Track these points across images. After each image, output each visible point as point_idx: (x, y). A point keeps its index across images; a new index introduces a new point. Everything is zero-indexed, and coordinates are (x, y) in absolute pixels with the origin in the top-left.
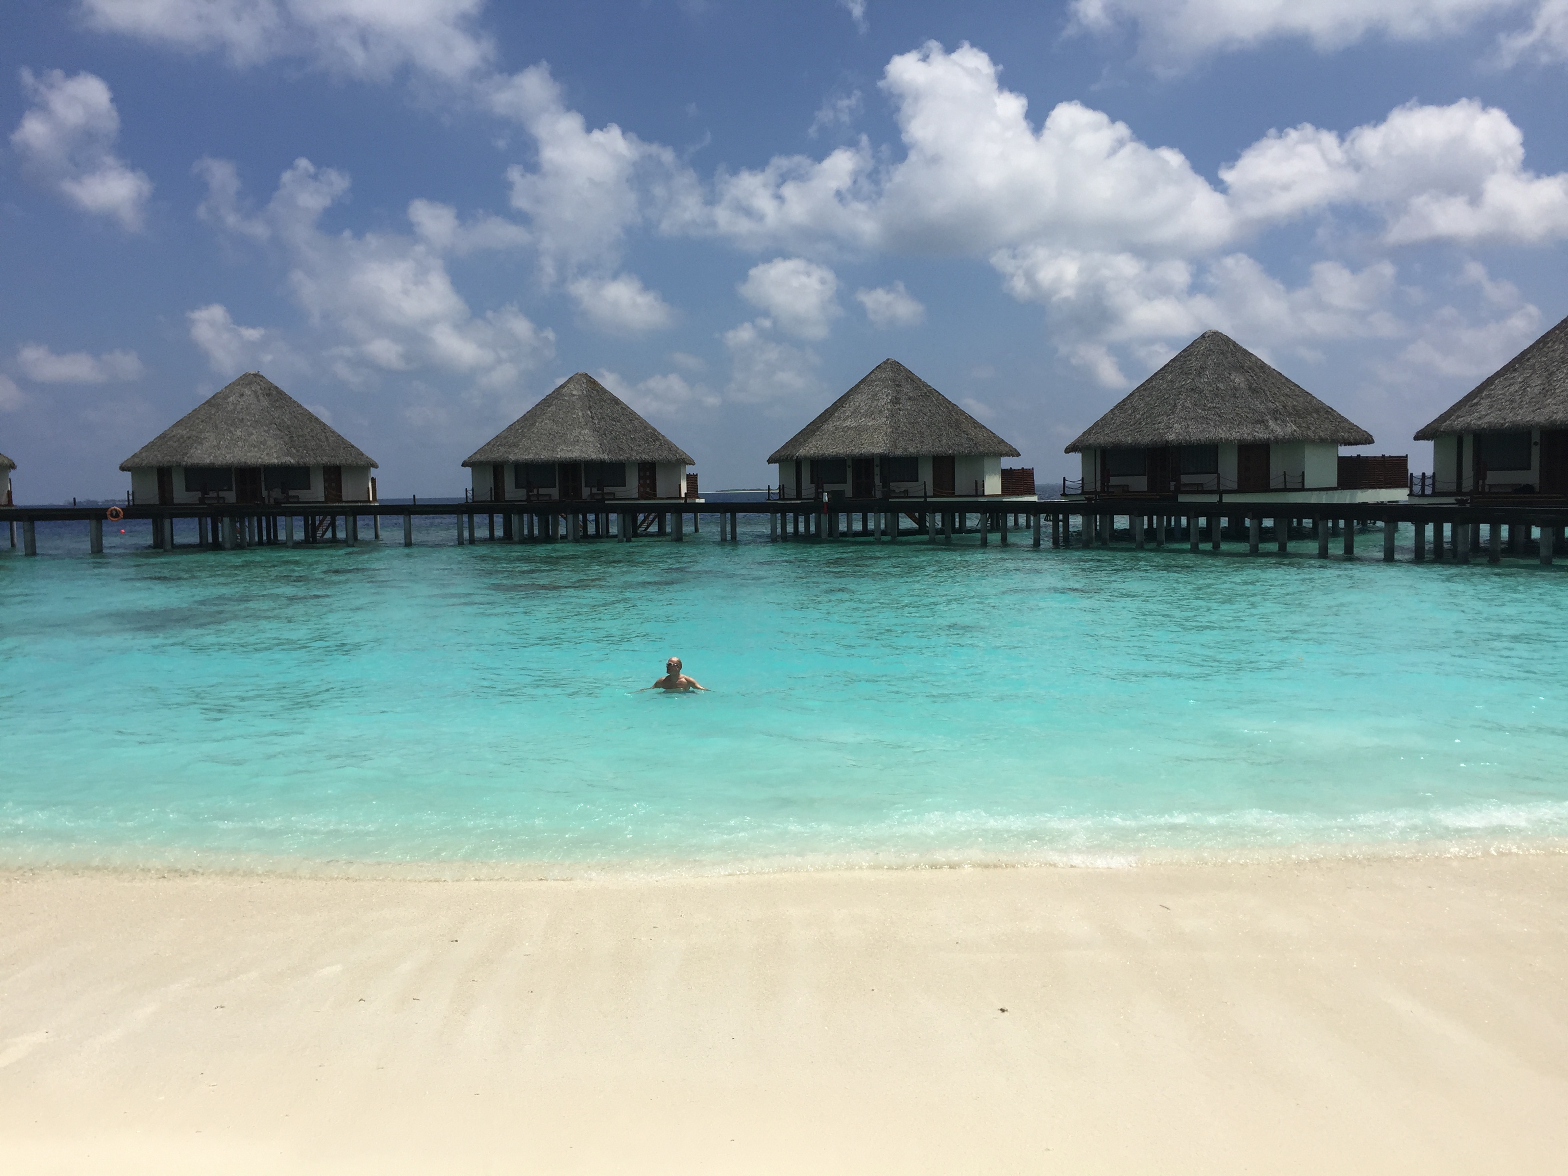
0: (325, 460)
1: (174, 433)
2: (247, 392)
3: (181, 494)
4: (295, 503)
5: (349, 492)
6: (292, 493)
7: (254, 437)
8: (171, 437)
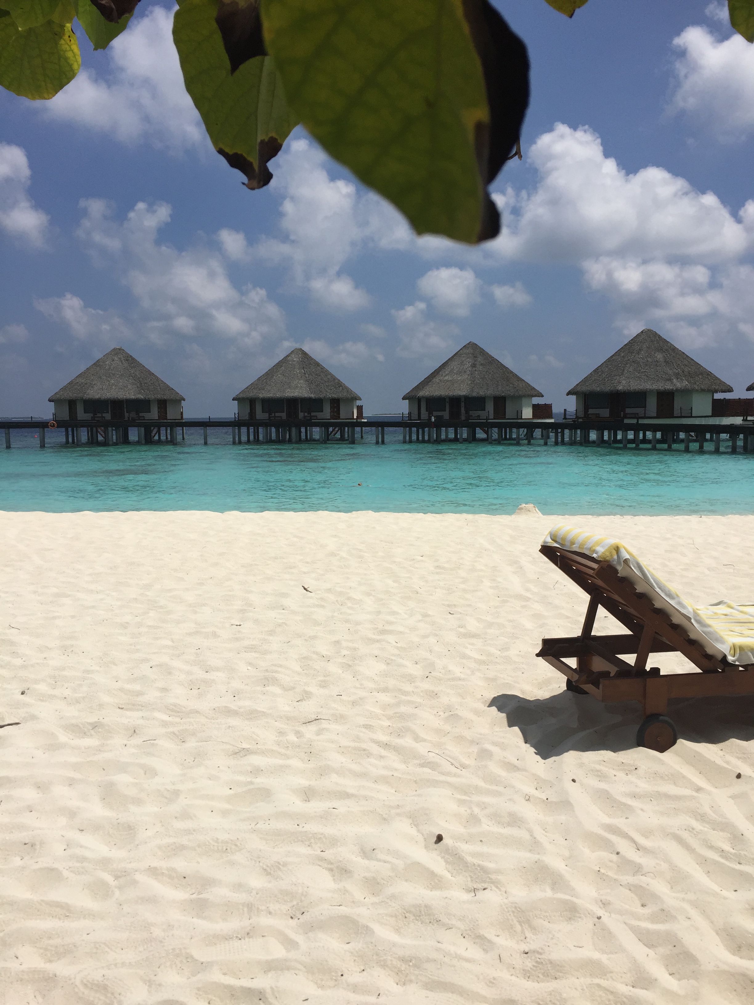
0: (159, 396)
1: (77, 381)
2: (116, 359)
3: (81, 414)
4: (143, 420)
5: (171, 414)
6: (141, 414)
7: (121, 384)
8: (75, 383)
